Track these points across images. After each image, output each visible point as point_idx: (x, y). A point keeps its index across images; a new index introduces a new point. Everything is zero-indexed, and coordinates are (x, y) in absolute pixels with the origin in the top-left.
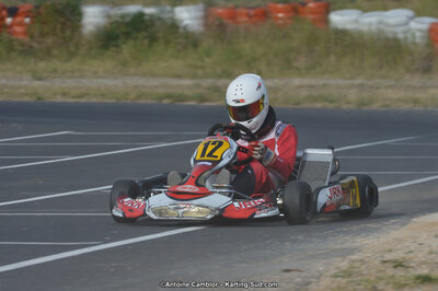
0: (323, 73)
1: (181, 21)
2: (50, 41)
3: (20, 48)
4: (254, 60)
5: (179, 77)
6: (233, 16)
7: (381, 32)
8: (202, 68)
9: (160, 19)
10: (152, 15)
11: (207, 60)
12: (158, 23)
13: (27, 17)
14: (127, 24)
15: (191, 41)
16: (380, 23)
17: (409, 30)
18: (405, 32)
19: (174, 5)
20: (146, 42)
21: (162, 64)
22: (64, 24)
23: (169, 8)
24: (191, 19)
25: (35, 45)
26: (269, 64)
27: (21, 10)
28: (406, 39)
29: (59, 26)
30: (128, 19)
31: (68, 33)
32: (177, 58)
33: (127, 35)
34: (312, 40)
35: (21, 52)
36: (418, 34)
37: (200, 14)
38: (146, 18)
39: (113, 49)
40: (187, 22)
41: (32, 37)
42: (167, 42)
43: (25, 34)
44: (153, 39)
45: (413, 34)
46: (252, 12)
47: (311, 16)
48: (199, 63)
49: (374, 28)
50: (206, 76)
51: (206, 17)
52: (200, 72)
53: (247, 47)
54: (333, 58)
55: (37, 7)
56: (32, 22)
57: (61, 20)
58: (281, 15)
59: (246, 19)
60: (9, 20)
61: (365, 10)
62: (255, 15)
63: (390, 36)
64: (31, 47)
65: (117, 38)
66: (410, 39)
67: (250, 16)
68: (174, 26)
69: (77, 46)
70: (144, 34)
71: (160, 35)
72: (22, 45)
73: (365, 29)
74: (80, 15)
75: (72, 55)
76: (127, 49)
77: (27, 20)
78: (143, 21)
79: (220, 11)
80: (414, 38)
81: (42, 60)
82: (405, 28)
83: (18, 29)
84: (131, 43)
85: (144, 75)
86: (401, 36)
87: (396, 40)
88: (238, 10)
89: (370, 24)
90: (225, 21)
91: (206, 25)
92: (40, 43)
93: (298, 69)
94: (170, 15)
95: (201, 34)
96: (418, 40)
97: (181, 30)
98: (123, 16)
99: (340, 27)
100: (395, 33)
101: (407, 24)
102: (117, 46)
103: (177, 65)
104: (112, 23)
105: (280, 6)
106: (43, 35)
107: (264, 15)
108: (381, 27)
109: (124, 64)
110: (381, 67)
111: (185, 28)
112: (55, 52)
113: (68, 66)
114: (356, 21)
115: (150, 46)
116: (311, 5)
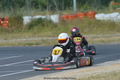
2: (13, 28)
3: (5, 30)
6: (67, 17)
9: (46, 19)
10: (44, 19)
11: (59, 31)
12: (45, 21)
13: (7, 21)
15: (55, 26)
16: (109, 17)
18: (116, 20)
19: (50, 15)
20: (41, 26)
21: (45, 33)
22: (18, 23)
23: (48, 16)
24: (55, 19)
25: (9, 29)
27: (5, 19)
29: (16, 23)
30: (36, 20)
31: (19, 25)
32: (50, 31)
33: (36, 25)
34: (90, 23)
35: (5, 32)
37: (58, 17)
38: (42, 19)
39: (32, 29)
41: (9, 27)
42: (48, 26)
43: (7, 26)
44: (44, 25)
45: (119, 20)
46: (73, 16)
47: (90, 16)
51: (60, 18)
54: (95, 28)
55: (10, 18)
56: (8, 22)
57: (17, 21)
58: (81, 16)
59: (71, 18)
60: (2, 22)
61: (106, 13)
62: (74, 17)
63: (112, 21)
64: (8, 30)
65: (33, 26)
66: (118, 22)
67: (72, 17)
68: (51, 21)
69: (21, 29)
70: (41, 24)
72: (5, 29)
73: (105, 19)
74: (23, 19)
75: (20, 32)
76: (36, 29)
77: (7, 22)
79: (63, 16)
81: (11, 33)
82: (117, 18)
83: (5, 25)
84: (37, 27)
86: (115, 21)
88: (69, 16)
89: (107, 18)
90: (65, 19)
91: (60, 21)
92: (11, 29)
93: (85, 32)
94: (49, 18)
98: (35, 19)
99: (98, 19)
101: (117, 17)
102: (33, 28)
103: (50, 33)
104: (32, 22)
105: (81, 14)
106: (12, 26)
107: (76, 16)
109: (35, 33)
110: (109, 31)
112: (15, 31)
113: (18, 35)
114: (103, 17)
115: (43, 27)
116: (90, 13)
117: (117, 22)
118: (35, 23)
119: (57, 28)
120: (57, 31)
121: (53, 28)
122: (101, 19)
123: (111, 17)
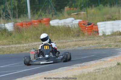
6: (22, 25)
7: (65, 25)
11: (14, 39)
15: (10, 34)
16: (64, 23)
18: (71, 25)
19: (5, 24)
23: (3, 25)
24: (9, 27)
32: (5, 39)
34: (45, 30)
36: (75, 25)
37: (12, 25)
42: (2, 35)
46: (27, 23)
47: (45, 23)
48: (11, 40)
49: (62, 25)
51: (14, 26)
54: (51, 35)
58: (36, 23)
59: (26, 26)
61: (60, 19)
62: (28, 24)
63: (67, 26)
67: (27, 25)
68: (5, 30)
73: (60, 25)
79: (18, 24)
80: (74, 26)
82: (72, 24)
86: (70, 26)
88: (23, 23)
90: (19, 27)
94: (4, 26)
95: (13, 31)
96: (76, 27)
99: (53, 25)
101: (72, 22)
105: (35, 21)
107: (30, 24)
110: (65, 36)
114: (58, 23)
116: (44, 19)
117: (72, 27)
119: (12, 36)
120: (12, 39)
121: (8, 36)
122: (55, 25)
123: (66, 23)
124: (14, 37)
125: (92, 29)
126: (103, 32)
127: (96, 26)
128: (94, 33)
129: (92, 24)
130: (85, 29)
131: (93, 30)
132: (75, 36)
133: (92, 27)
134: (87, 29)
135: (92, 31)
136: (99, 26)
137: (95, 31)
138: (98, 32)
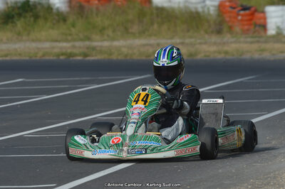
0: (150, 36)
1: (54, 5)
4: (104, 29)
5: (56, 41)
7: (186, 7)
8: (70, 35)
9: (40, 4)
10: (34, 2)
11: (73, 30)
12: (39, 7)
14: (19, 8)
16: (186, 2)
17: (206, 6)
18: (203, 8)
20: (32, 19)
21: (43, 33)
24: (60, 3)
26: (114, 31)
28: (203, 11)
30: (19, 5)
32: (53, 28)
33: (20, 15)
34: (141, 15)
36: (212, 9)
38: (31, 3)
39: (10, 24)
40: (58, 5)
42: (46, 19)
44: (36, 17)
45: (208, 9)
48: (68, 32)
49: (182, 5)
50: (74, 40)
51: (70, 2)
52: (69, 38)
53: (98, 20)
54: (156, 26)
59: (97, 2)
63: (193, 10)
65: (13, 17)
66: (206, 12)
68: (50, 8)
70: (31, 14)
71: (41, 14)
73: (176, 6)
76: (20, 24)
78: (29, 6)
80: (209, 11)
82: (203, 5)
84: (22, 19)
85: (33, 41)
86: (200, 10)
87: (197, 13)
89: (179, 3)
91: (70, 7)
93: (133, 33)
94: (47, 1)
95: (68, 13)
96: (211, 12)
97: (54, 11)
98: (16, 3)
99: (160, 5)
100: (196, 8)
101: (204, 2)
102: (12, 22)
103: (54, 33)
104: (8, 8)
108: (187, 4)
109: (19, 34)
110: (188, 31)
111: (57, 9)
114: (171, 1)
115: (35, 21)
118: (17, 11)
119: (68, 22)
120: (70, 30)
121: (58, 21)
122: (165, 5)
123: (192, 3)
124: (73, 26)
125: (251, 20)
126: (278, 28)
127: (262, 15)
128: (257, 28)
129: (253, 9)
130: (236, 18)
131: (253, 22)
132: (212, 32)
133: (252, 14)
134: (240, 18)
135: (250, 25)
136: (268, 15)
137: (260, 26)
138: (264, 27)
